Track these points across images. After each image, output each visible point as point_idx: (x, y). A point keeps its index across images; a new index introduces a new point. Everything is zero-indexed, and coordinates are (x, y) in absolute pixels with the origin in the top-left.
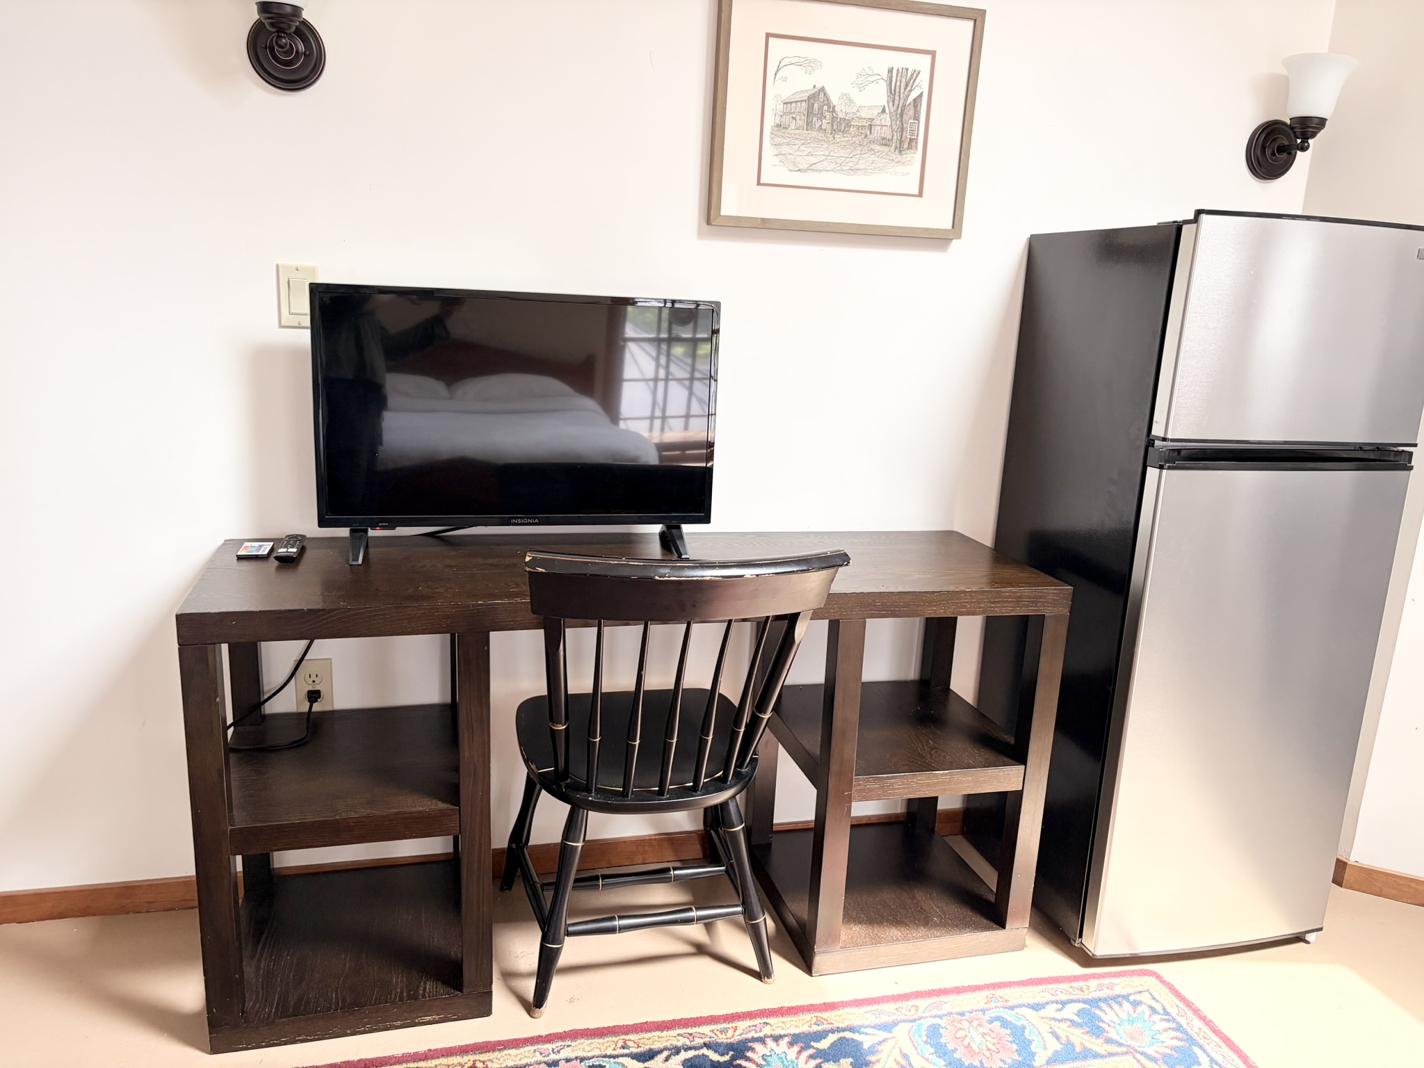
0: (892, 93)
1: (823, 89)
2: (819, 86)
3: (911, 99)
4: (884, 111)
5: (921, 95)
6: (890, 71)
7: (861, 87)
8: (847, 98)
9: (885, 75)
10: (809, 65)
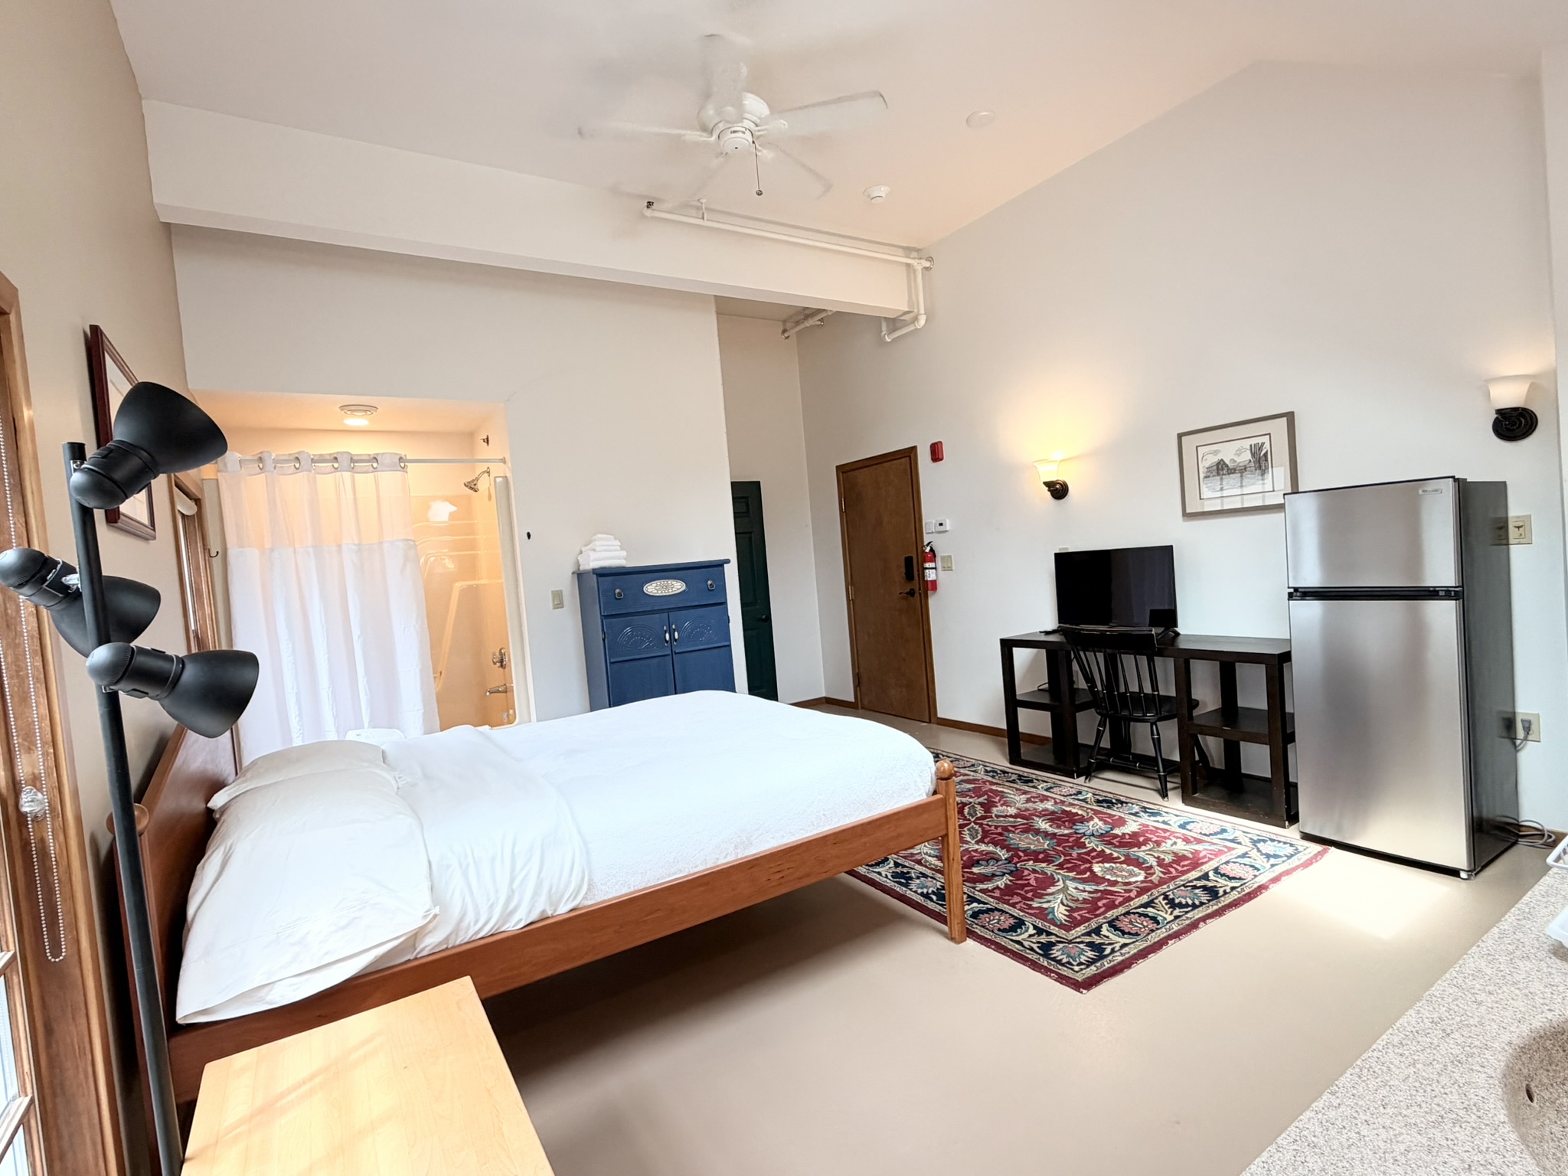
0: (1253, 455)
1: (1222, 460)
2: (1220, 459)
3: (1262, 454)
4: (1250, 461)
5: (1267, 452)
6: (1251, 446)
7: (1239, 455)
8: (1233, 461)
9: (1249, 448)
10: (1216, 453)
